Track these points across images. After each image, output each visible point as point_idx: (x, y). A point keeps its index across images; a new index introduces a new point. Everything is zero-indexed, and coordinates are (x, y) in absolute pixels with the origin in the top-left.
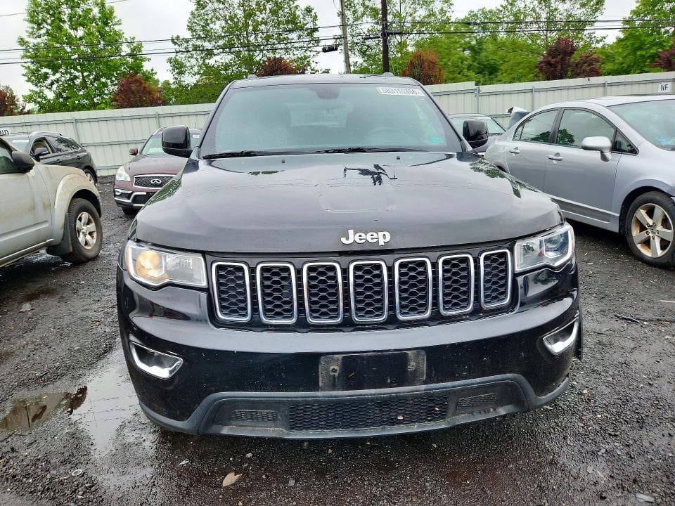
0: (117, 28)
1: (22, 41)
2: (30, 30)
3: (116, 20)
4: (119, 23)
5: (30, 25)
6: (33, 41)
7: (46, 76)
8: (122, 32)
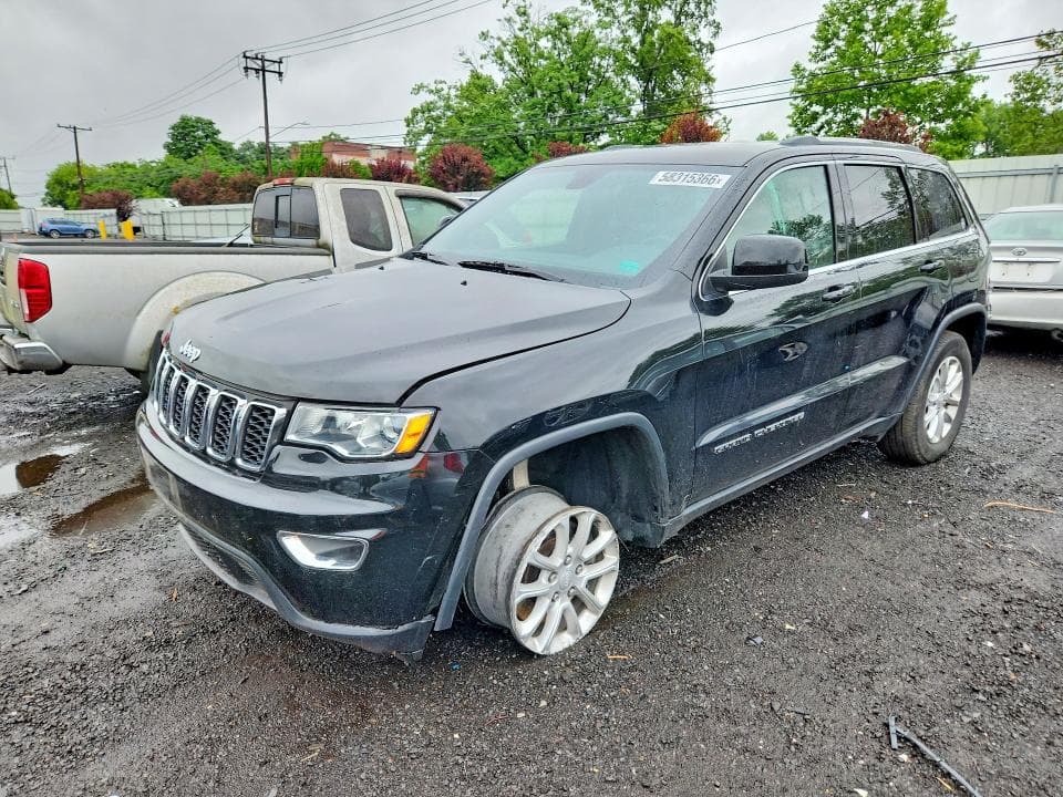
0: (945, 31)
1: (797, 69)
2: (814, 51)
3: (947, 17)
4: (951, 23)
5: (816, 43)
6: (811, 67)
7: (815, 117)
8: (951, 37)
